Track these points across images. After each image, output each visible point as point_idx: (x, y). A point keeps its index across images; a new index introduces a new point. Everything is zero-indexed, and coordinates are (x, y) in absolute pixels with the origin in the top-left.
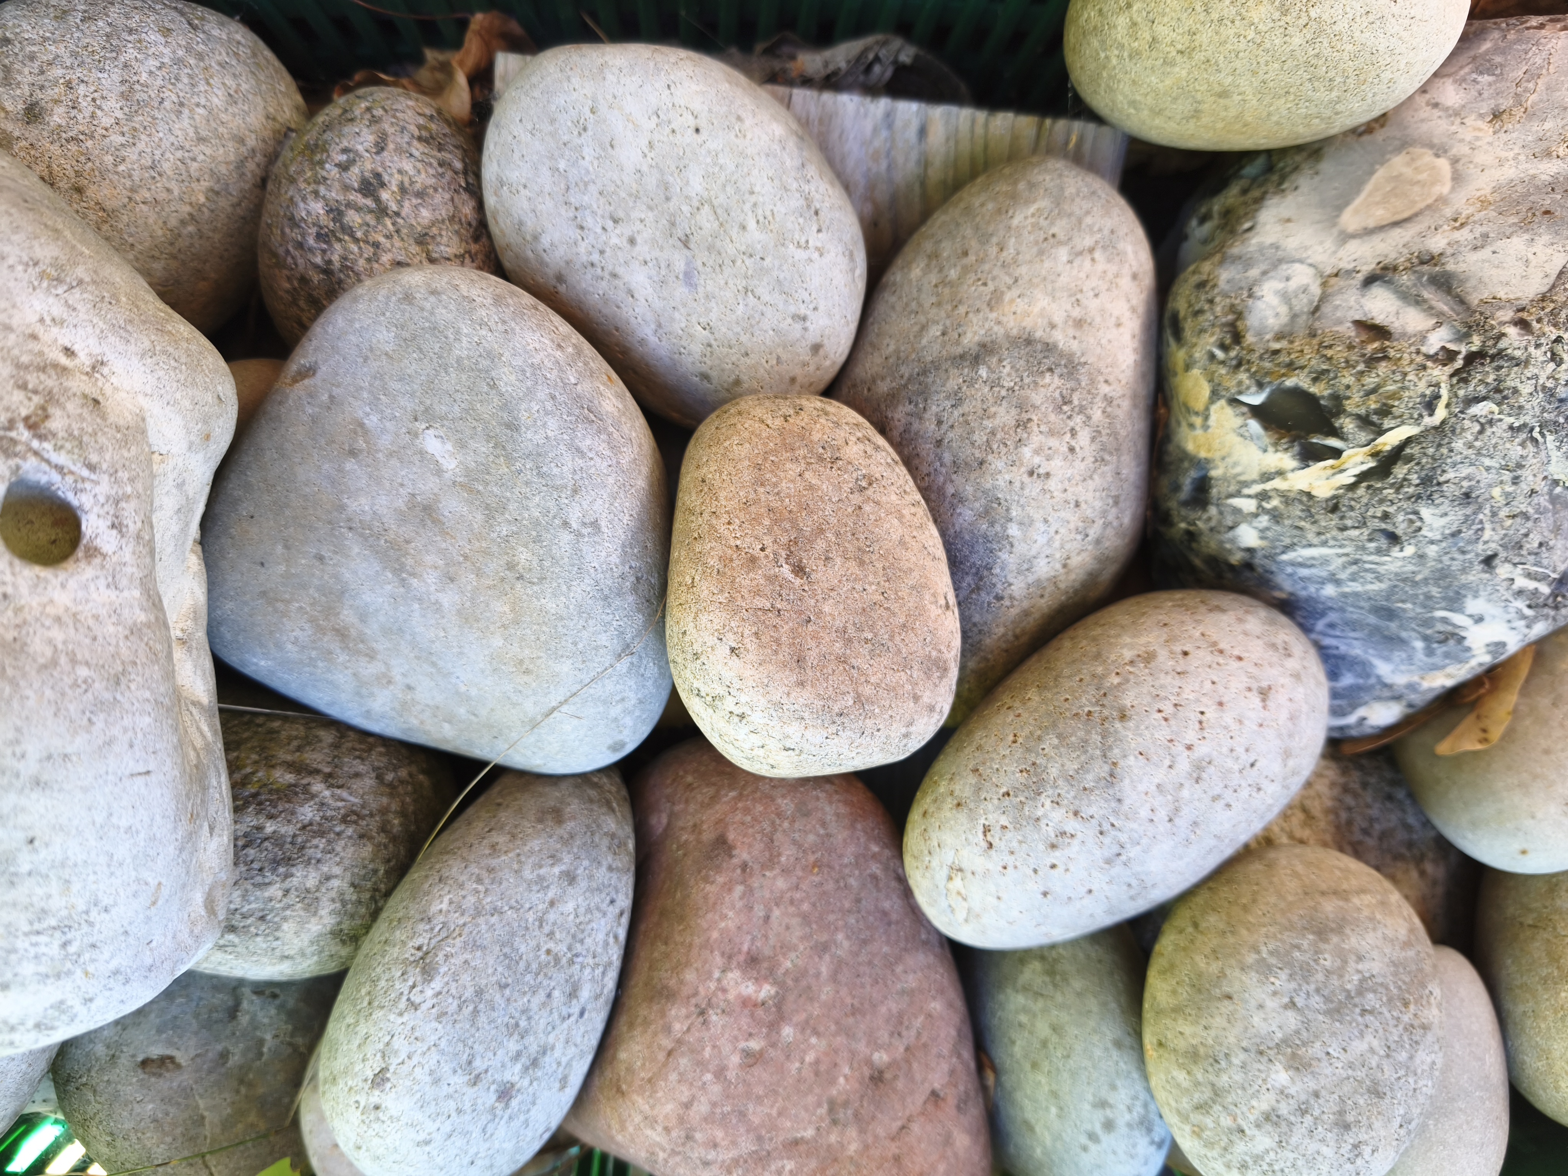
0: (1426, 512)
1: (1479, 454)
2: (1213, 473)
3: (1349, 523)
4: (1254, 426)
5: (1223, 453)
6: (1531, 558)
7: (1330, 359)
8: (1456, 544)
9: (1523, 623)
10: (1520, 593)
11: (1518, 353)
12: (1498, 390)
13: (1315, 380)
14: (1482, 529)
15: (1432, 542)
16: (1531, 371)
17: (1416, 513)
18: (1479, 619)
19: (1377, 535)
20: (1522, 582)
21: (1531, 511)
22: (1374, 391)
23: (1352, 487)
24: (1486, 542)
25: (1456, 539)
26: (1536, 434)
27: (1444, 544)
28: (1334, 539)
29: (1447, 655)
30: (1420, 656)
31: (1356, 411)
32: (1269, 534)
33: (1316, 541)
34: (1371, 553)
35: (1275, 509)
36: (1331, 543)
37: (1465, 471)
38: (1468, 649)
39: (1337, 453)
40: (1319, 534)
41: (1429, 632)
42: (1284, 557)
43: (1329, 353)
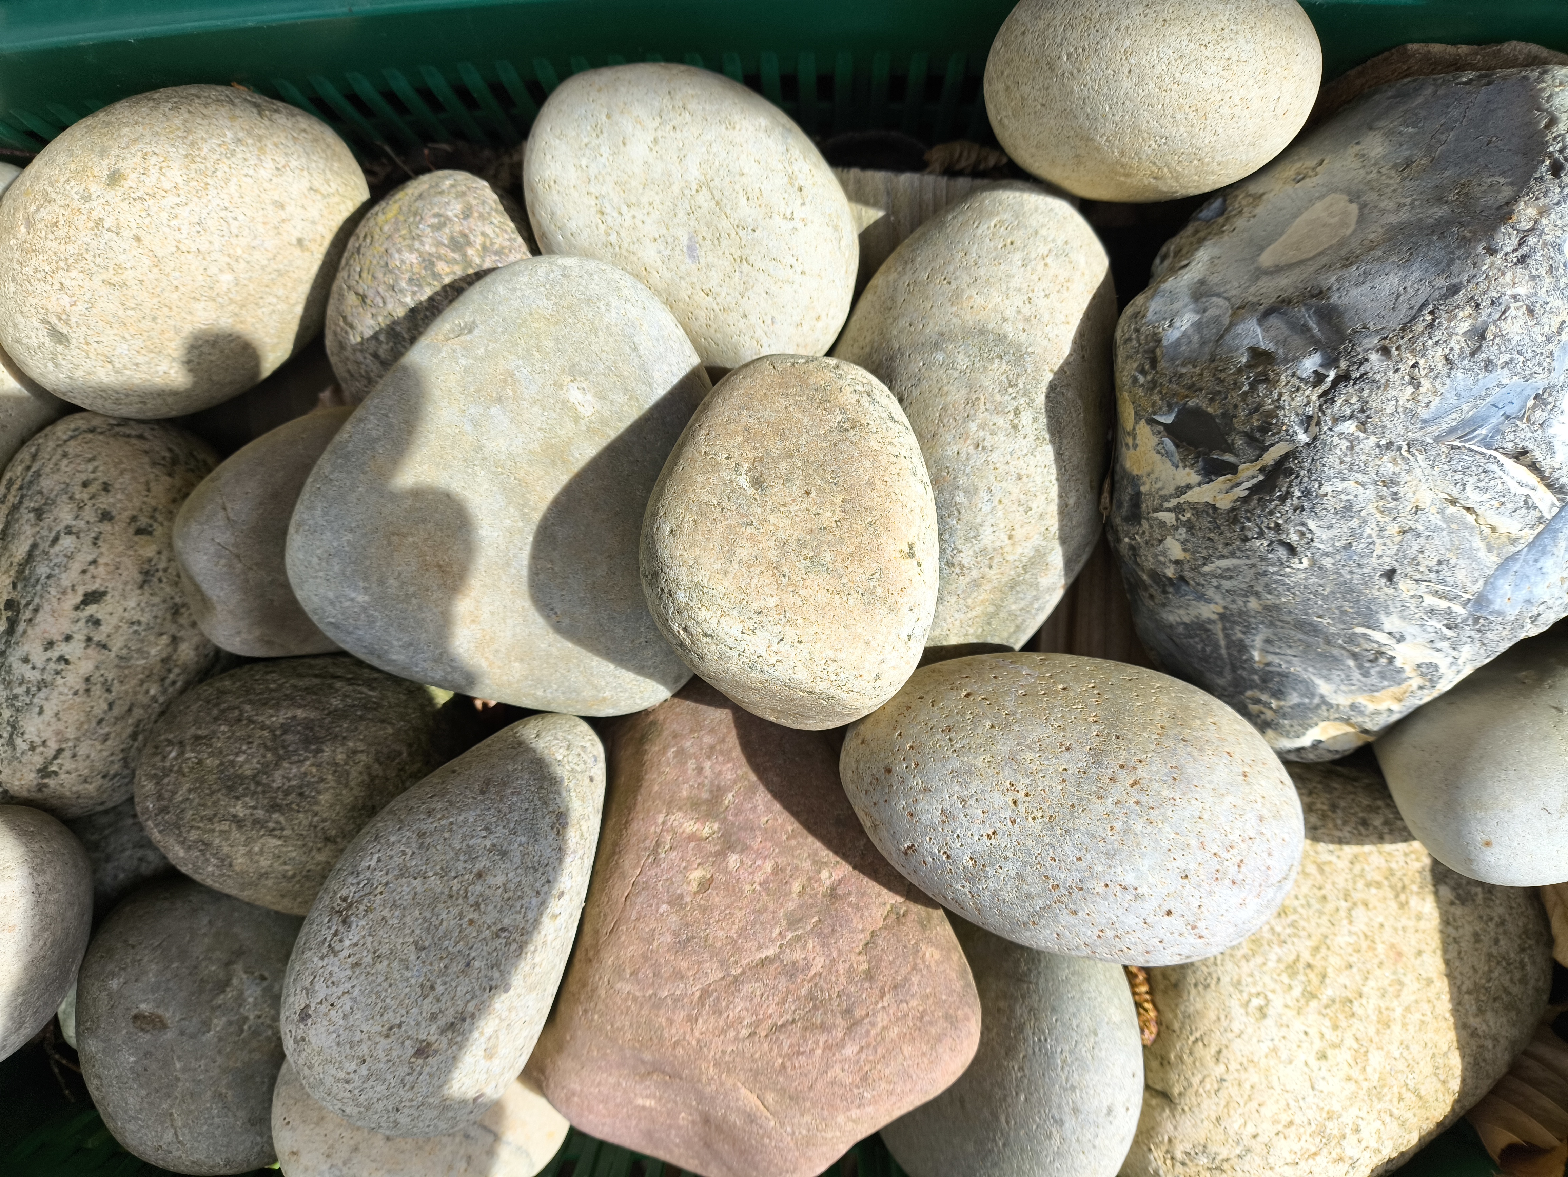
0: (1311, 524)
1: (1351, 470)
2: (1143, 489)
3: (1250, 534)
4: (1168, 443)
5: (1148, 469)
6: (1432, 576)
7: (1222, 381)
8: (1350, 558)
9: (1445, 645)
10: (1432, 611)
11: (1377, 377)
12: (1362, 411)
13: (1212, 400)
14: (1373, 543)
15: (1327, 554)
16: (1391, 393)
17: (1303, 524)
18: (1401, 639)
19: (1275, 546)
20: (1430, 601)
21: (1420, 528)
22: (1257, 410)
23: (1245, 500)
24: (1379, 557)
25: (1349, 552)
26: (1405, 453)
27: (1338, 557)
28: (1239, 549)
29: (1382, 676)
30: (1356, 675)
31: (1242, 428)
32: (1189, 546)
33: (1225, 552)
34: (1273, 565)
35: (1189, 520)
36: (1238, 554)
37: (1341, 486)
38: (1400, 671)
39: (1233, 469)
40: (1227, 545)
41: (1357, 650)
42: (1206, 569)
43: (1222, 376)
